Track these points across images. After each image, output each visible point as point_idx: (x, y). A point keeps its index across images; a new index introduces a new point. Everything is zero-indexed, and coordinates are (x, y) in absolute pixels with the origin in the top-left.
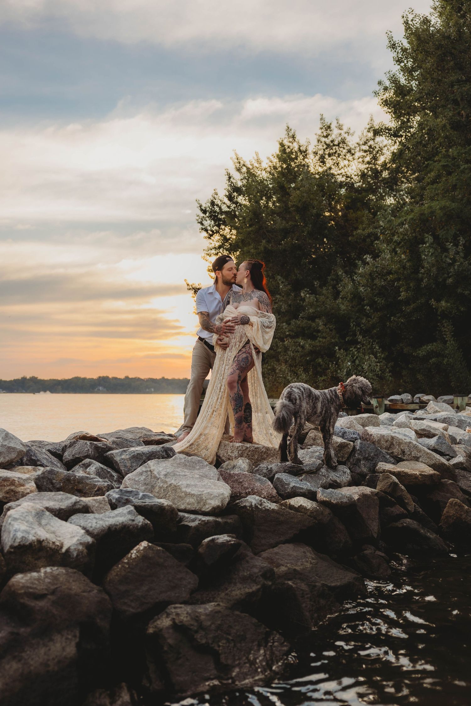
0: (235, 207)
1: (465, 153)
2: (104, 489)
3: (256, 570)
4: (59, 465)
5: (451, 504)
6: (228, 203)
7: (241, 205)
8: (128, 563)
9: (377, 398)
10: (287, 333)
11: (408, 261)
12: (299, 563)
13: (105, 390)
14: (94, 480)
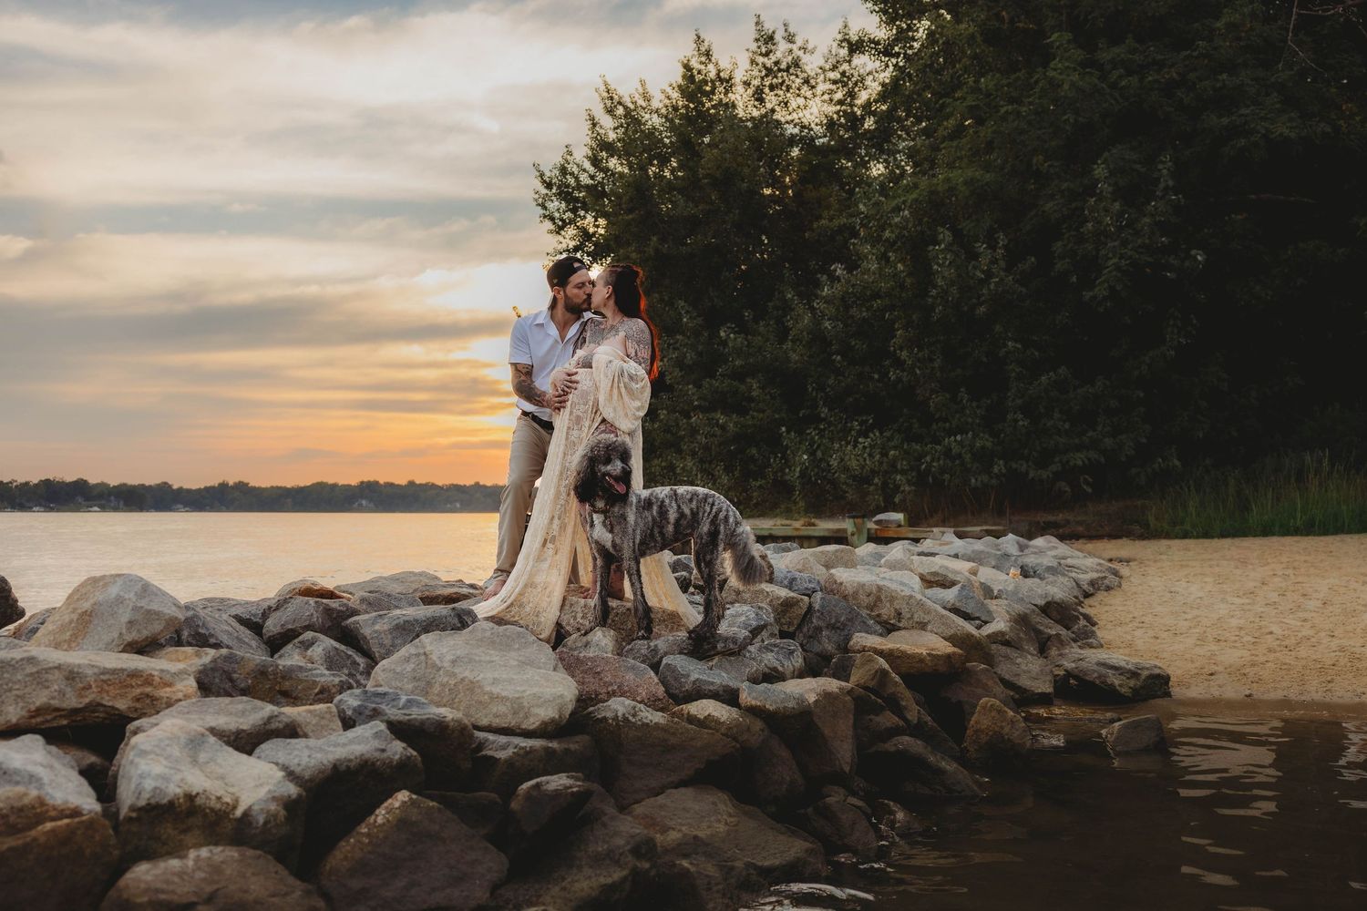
0: (603, 178)
1: (1008, 85)
2: (334, 690)
3: (620, 842)
4: (254, 644)
5: (984, 708)
6: (592, 170)
7: (613, 174)
8: (368, 835)
9: (853, 517)
10: (696, 403)
11: (909, 275)
12: (704, 825)
13: (372, 505)
14: (314, 672)
